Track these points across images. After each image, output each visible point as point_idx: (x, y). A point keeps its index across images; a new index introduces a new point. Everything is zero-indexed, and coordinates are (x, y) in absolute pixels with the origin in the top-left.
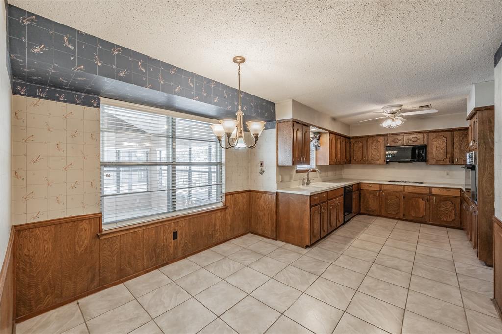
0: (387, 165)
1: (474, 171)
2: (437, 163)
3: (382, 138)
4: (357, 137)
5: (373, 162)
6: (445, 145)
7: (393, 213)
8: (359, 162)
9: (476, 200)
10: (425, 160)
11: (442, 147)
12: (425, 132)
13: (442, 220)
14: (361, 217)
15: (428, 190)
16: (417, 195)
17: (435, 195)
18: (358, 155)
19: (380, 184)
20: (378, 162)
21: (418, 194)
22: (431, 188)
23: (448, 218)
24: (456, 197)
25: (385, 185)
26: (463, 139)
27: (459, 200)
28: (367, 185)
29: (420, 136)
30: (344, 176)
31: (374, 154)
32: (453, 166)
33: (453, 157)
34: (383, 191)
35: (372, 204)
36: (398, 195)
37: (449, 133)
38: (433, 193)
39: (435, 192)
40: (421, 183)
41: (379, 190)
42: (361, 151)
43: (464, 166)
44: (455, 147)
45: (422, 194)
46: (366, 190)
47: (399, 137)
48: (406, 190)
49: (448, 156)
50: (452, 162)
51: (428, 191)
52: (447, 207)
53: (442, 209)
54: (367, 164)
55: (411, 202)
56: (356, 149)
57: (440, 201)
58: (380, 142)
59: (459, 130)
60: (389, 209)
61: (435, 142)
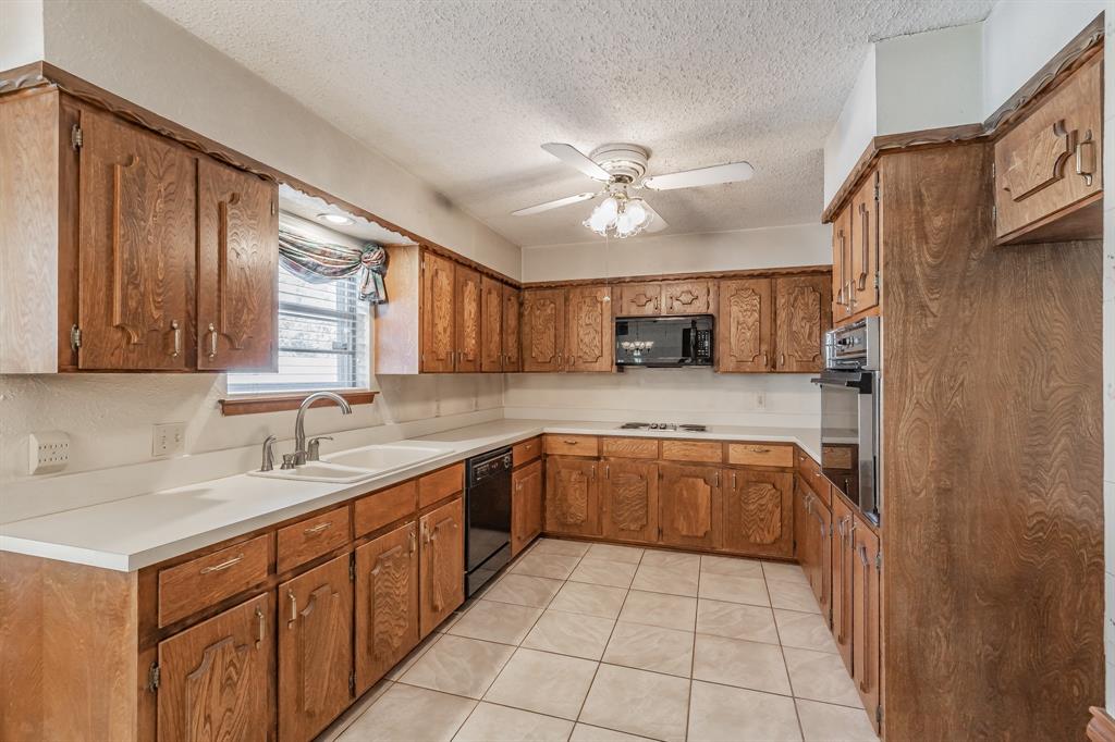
0: (621, 377)
1: (870, 396)
2: (739, 371)
3: (606, 290)
4: (539, 287)
5: (583, 367)
6: (757, 315)
7: (633, 527)
8: (547, 367)
9: (875, 512)
10: (710, 361)
11: (750, 321)
12: (712, 277)
13: (752, 540)
14: (546, 547)
15: (719, 452)
16: (694, 468)
17: (734, 467)
18: (542, 346)
19: (598, 436)
20: (597, 367)
21: (696, 464)
22: (725, 444)
23: (766, 533)
24: (783, 470)
25: (611, 441)
26: (796, 299)
27: (789, 477)
28: (561, 439)
29: (698, 289)
30: (509, 413)
31: (586, 340)
32: (775, 377)
33: (774, 352)
34: (606, 459)
35: (578, 503)
36: (644, 470)
37: (764, 282)
38: (731, 462)
39: (737, 456)
40: (702, 429)
41: (596, 455)
42: (552, 331)
44: (778, 322)
45: (702, 464)
46: (562, 456)
47: (651, 290)
48: (666, 455)
49: (764, 348)
50: (773, 367)
51: (717, 457)
52: (763, 502)
53: (752, 507)
54: (568, 372)
55: (678, 490)
56: (539, 323)
57: (748, 482)
58: (602, 303)
59: (789, 274)
60: (620, 516)
61: (735, 309)
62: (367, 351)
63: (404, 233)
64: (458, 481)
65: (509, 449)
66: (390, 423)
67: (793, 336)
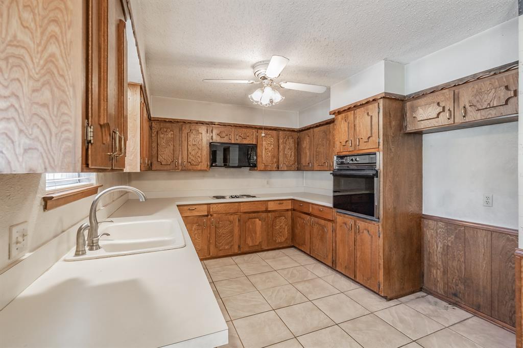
0: (211, 173)
2: (265, 169)
3: (204, 127)
4: (165, 121)
5: (191, 167)
6: (273, 146)
7: (226, 247)
8: (168, 167)
10: (253, 166)
11: (270, 149)
12: (255, 127)
13: (277, 241)
15: (264, 206)
16: (254, 214)
17: (270, 211)
18: (165, 155)
19: (207, 204)
20: (199, 167)
21: (254, 212)
22: (266, 202)
23: (282, 237)
24: (288, 210)
25: (213, 206)
26: (286, 140)
29: (249, 132)
31: (193, 153)
33: (278, 162)
35: (197, 241)
37: (275, 132)
39: (271, 207)
41: (206, 214)
42: (172, 147)
44: (280, 150)
46: (186, 217)
47: (227, 130)
48: (241, 210)
49: (275, 160)
50: (278, 169)
51: (263, 208)
52: (282, 224)
53: (277, 227)
54: (182, 170)
55: (248, 225)
56: (162, 142)
57: (275, 217)
58: (202, 133)
59: (284, 130)
60: (219, 244)
61: (264, 143)
67: (285, 156)
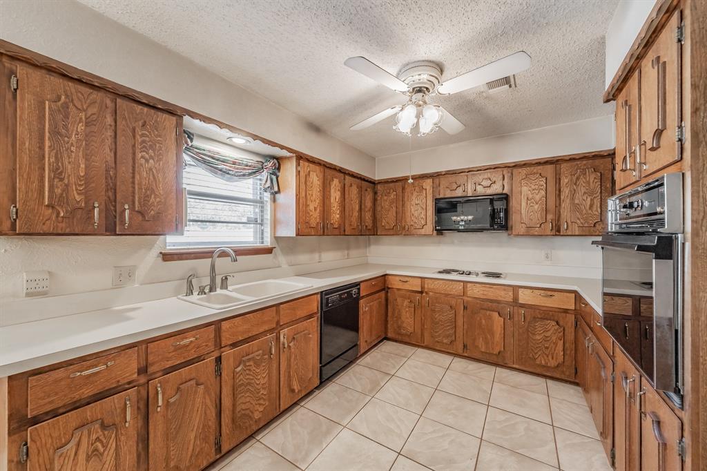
0: (440, 237)
1: (672, 261)
2: (529, 234)
3: (429, 181)
4: (386, 182)
5: (414, 231)
6: (543, 193)
7: (445, 341)
8: (391, 232)
9: (677, 391)
10: (505, 227)
11: (538, 197)
12: (507, 166)
13: (538, 362)
14: (388, 347)
15: (511, 294)
16: (489, 304)
17: (522, 306)
18: (388, 218)
19: (421, 278)
20: (423, 231)
21: (492, 301)
22: (515, 288)
23: (550, 357)
24: (566, 311)
25: (430, 281)
26: (578, 179)
27: (571, 318)
28: (398, 278)
29: (497, 177)
30: (371, 260)
31: (416, 214)
32: (558, 240)
33: (559, 220)
34: (427, 293)
35: (408, 320)
36: (453, 303)
37: (550, 168)
38: (520, 302)
39: (524, 297)
40: (497, 276)
41: (420, 290)
42: (394, 209)
43: (600, 239)
44: (562, 197)
45: (498, 302)
46: (398, 289)
47: (461, 179)
48: (469, 293)
49: (550, 217)
50: (557, 231)
51: (509, 297)
52: (548, 334)
53: (538, 337)
54: (405, 235)
55: (478, 319)
56: (386, 205)
57: (534, 318)
58: (426, 189)
59: (572, 159)
60: (436, 332)
61: (525, 189)
62: (269, 222)
63: (282, 147)
64: (315, 306)
65: (357, 284)
66: (285, 266)
67: (576, 207)
